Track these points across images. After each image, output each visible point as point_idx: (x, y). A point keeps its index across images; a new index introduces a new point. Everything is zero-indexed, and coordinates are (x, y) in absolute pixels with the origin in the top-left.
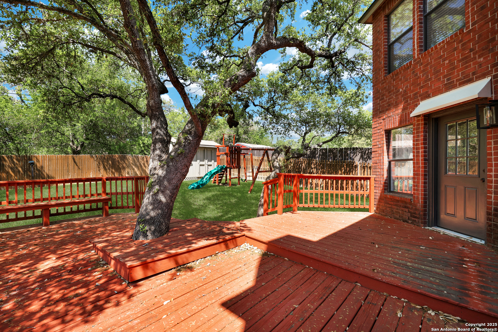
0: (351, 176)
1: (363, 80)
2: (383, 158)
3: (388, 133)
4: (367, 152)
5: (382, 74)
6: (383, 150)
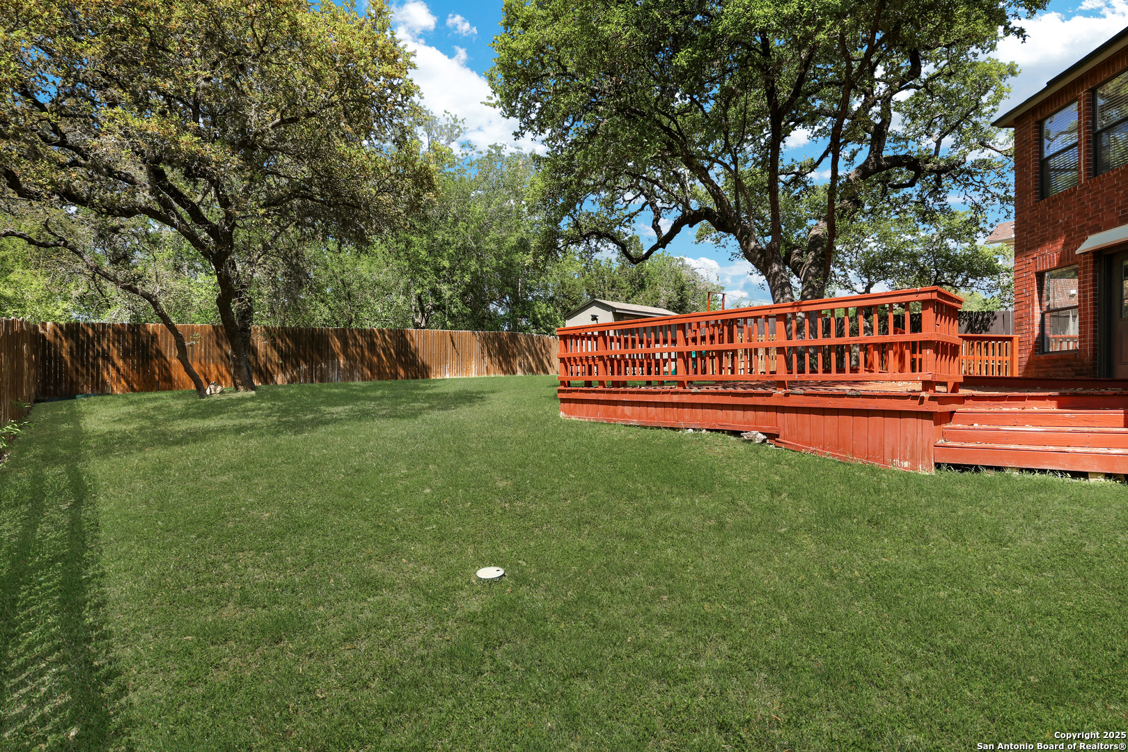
0: (984, 335)
1: (987, 199)
2: (1033, 310)
3: (1040, 276)
4: (980, 318)
5: (1031, 199)
6: (1033, 299)
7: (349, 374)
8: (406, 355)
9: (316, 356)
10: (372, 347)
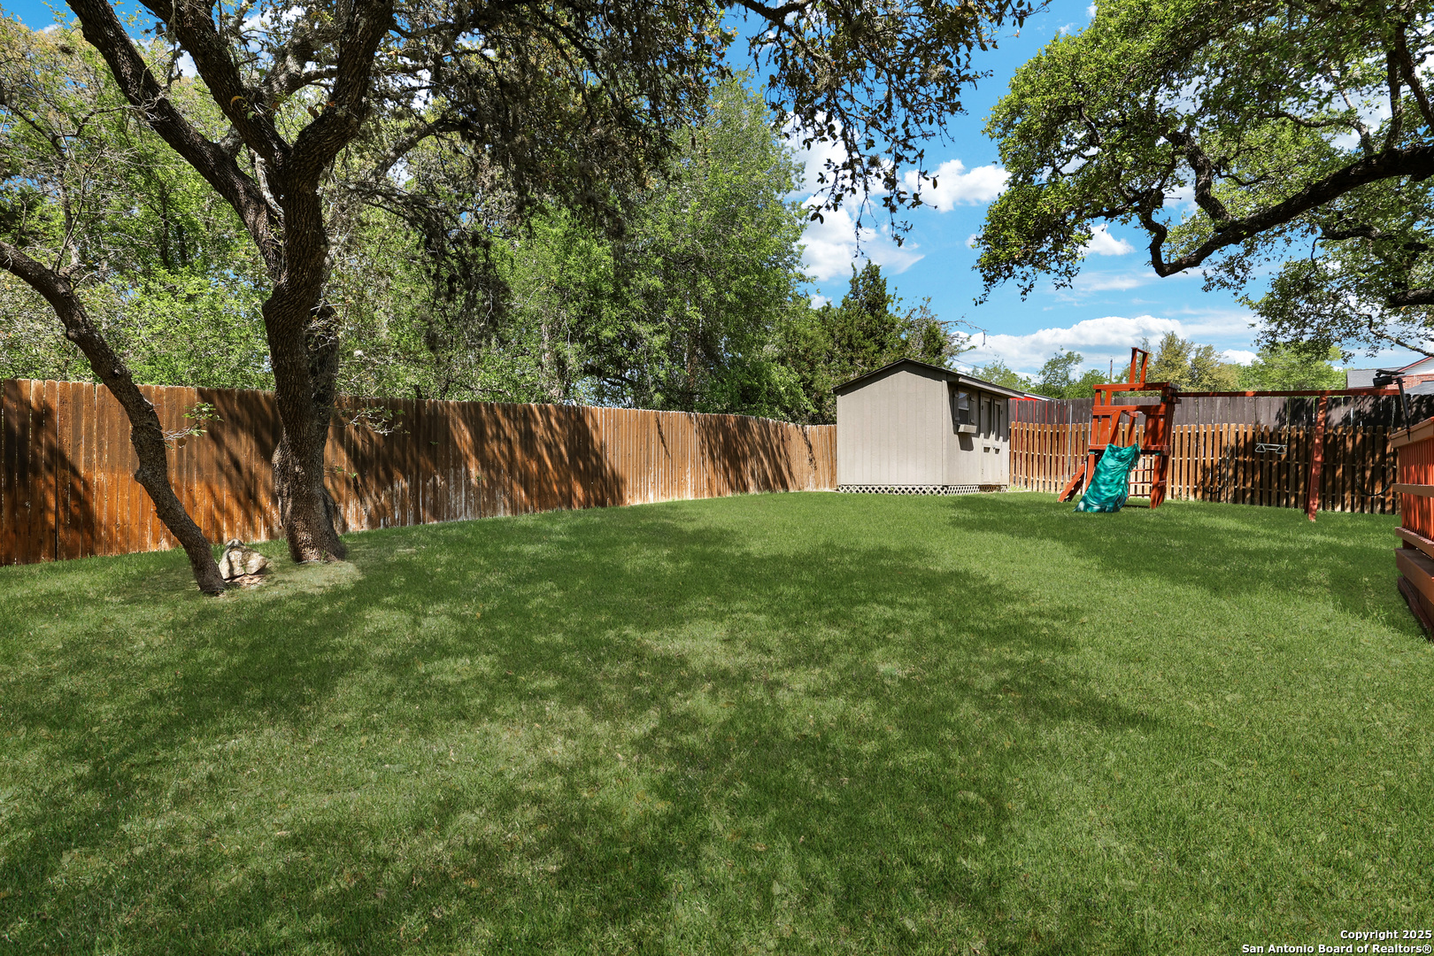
7: (487, 497)
8: (586, 460)
9: (424, 461)
10: (528, 438)
